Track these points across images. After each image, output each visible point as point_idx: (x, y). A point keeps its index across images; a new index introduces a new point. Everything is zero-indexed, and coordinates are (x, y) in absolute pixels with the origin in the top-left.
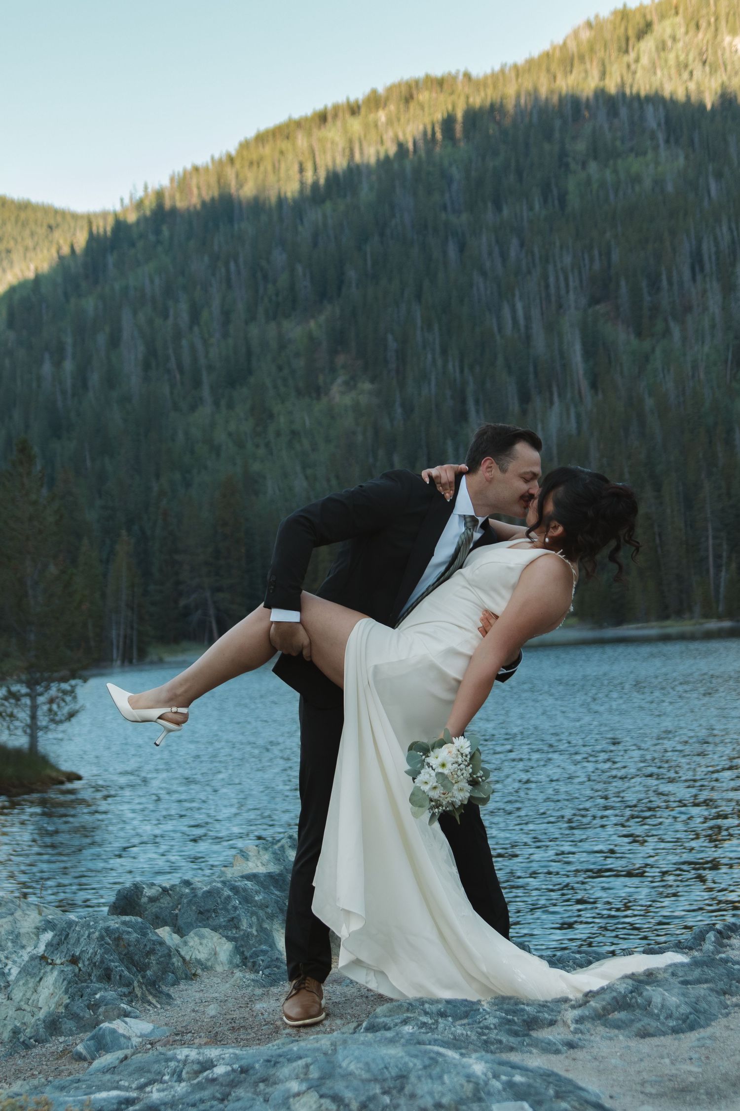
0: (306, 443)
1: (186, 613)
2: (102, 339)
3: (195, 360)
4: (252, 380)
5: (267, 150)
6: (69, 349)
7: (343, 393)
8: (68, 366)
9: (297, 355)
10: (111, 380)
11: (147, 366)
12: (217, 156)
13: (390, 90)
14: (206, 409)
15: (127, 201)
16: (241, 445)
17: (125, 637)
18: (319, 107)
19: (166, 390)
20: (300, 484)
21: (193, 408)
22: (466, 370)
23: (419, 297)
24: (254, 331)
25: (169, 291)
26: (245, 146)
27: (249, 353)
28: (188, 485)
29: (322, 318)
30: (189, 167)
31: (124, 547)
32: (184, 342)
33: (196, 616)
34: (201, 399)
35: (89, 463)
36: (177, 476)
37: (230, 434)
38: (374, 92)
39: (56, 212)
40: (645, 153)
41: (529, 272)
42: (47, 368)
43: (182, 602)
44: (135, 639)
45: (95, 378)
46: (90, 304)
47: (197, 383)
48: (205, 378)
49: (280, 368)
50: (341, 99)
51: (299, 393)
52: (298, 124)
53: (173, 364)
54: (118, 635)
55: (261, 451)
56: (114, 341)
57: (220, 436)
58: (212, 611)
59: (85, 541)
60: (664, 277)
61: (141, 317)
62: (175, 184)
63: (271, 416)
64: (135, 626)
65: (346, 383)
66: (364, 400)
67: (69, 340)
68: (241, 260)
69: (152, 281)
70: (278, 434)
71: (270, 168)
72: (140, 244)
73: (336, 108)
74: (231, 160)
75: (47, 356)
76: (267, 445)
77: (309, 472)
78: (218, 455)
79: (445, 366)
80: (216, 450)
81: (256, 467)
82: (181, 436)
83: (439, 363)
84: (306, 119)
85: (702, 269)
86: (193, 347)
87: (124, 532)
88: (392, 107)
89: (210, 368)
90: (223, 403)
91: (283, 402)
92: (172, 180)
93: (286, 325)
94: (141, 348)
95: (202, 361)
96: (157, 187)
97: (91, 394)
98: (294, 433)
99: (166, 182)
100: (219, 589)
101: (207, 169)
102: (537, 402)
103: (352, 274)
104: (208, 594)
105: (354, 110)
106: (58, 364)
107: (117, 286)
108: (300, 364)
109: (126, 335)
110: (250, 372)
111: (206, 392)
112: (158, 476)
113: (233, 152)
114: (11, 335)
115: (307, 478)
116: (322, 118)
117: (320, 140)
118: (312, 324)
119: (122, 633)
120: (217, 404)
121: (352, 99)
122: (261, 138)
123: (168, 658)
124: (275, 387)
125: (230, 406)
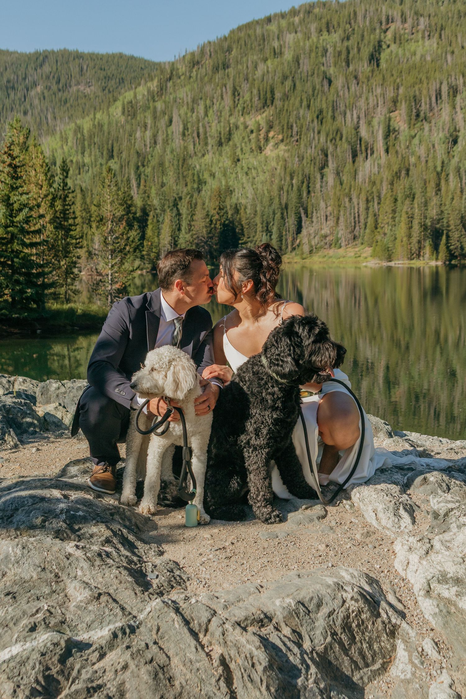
0: (254, 173)
2: (164, 122)
3: (205, 132)
4: (231, 143)
5: (242, 35)
6: (149, 126)
7: (272, 151)
8: (148, 133)
10: (167, 141)
11: (183, 134)
12: (219, 37)
13: (301, 6)
14: (210, 156)
15: (177, 57)
16: (225, 173)
18: (268, 14)
19: (192, 146)
20: (250, 192)
21: (204, 155)
22: (329, 142)
23: (309, 106)
24: (232, 120)
25: (194, 101)
26: (232, 32)
27: (230, 131)
29: (264, 115)
30: (206, 42)
32: (201, 124)
34: (207, 151)
35: (156, 179)
37: (220, 168)
38: (293, 7)
39: (146, 61)
40: (418, 41)
41: (361, 97)
42: (139, 134)
45: (160, 139)
46: (159, 105)
47: (206, 144)
48: (210, 141)
50: (278, 11)
51: (252, 150)
52: (257, 22)
53: (195, 134)
55: (234, 176)
56: (170, 123)
57: (215, 169)
60: (423, 101)
61: (182, 112)
62: (200, 50)
63: (239, 160)
65: (274, 146)
66: (281, 153)
67: (149, 121)
68: (228, 87)
69: (187, 96)
70: (242, 168)
71: (243, 43)
72: (182, 78)
73: (276, 15)
74: (226, 38)
75: (139, 128)
76: (237, 173)
77: (255, 186)
78: (214, 177)
79: (319, 140)
80: (213, 175)
81: (231, 183)
82: (198, 167)
83: (316, 138)
84: (261, 20)
85: (441, 98)
86: (205, 127)
87: (169, 211)
88: (301, 15)
89: (212, 137)
90: (217, 153)
91: (245, 154)
92: (198, 48)
93: (247, 117)
94: (181, 126)
95: (209, 133)
96: (191, 51)
97: (158, 147)
98: (249, 168)
99: (195, 48)
101: (214, 42)
102: (360, 158)
103: (278, 95)
105: (283, 16)
106: (144, 132)
107: (172, 97)
109: (175, 119)
110: (230, 139)
111: (210, 148)
113: (227, 35)
114: (123, 118)
115: (253, 189)
116: (269, 20)
117: (267, 30)
118: (259, 118)
120: (214, 153)
121: (283, 11)
122: (240, 29)
124: (241, 147)
125: (221, 155)
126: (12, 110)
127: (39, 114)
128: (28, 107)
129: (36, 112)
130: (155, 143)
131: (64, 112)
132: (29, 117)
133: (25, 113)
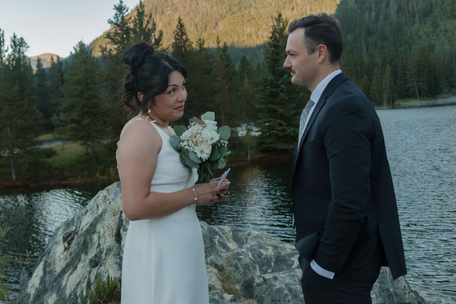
0: (450, 34)
1: (408, 89)
2: (384, 5)
3: (413, 9)
4: (432, 14)
6: (374, 9)
8: (373, 14)
9: (448, 5)
10: (386, 18)
11: (398, 12)
14: (417, 25)
16: (428, 35)
17: (388, 97)
19: (404, 19)
20: (447, 47)
21: (413, 25)
27: (432, 6)
28: (410, 49)
31: (388, 69)
32: (410, 4)
33: (411, 90)
34: (415, 22)
35: (379, 44)
36: (407, 46)
37: (425, 32)
42: (367, 15)
43: (407, 86)
44: (391, 98)
45: (381, 17)
47: (414, 17)
48: (417, 15)
49: (442, 10)
51: (448, 18)
53: (406, 11)
54: (386, 97)
55: (435, 37)
56: (388, 5)
57: (421, 33)
58: (417, 89)
59: (376, 68)
63: (438, 26)
64: (391, 94)
67: (373, 6)
70: (441, 31)
75: (367, 11)
76: (437, 35)
77: (451, 43)
78: (420, 39)
80: (420, 38)
81: (433, 42)
82: (408, 34)
86: (413, 6)
87: (388, 65)
89: (418, 11)
90: (423, 22)
91: (443, 21)
94: (396, 7)
95: (416, 10)
97: (380, 22)
98: (446, 31)
100: (419, 82)
104: (416, 83)
106: (370, 14)
108: (449, 8)
109: (391, 3)
110: (432, 12)
111: (417, 19)
112: (401, 46)
114: (356, 6)
115: (450, 45)
119: (387, 96)
120: (420, 23)
123: (402, 104)
124: (440, 16)
125: (425, 23)
126: (284, 7)
127: (301, 9)
128: (295, 5)
129: (299, 8)
130: (378, 20)
131: (317, 6)
132: (295, 12)
133: (293, 9)
